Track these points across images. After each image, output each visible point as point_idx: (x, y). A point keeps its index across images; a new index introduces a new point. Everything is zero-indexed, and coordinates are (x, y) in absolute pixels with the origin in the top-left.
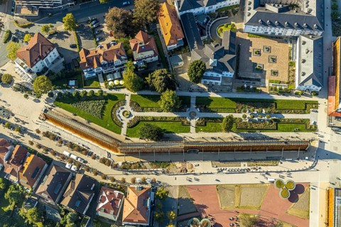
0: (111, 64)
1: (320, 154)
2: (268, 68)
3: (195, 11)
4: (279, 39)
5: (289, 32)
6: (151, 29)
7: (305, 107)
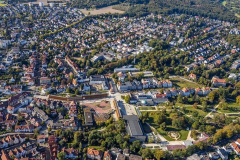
0: (63, 88)
1: (110, 97)
2: (97, 88)
3: (80, 81)
4: (98, 84)
5: (100, 82)
6: (71, 84)
7: (106, 92)
